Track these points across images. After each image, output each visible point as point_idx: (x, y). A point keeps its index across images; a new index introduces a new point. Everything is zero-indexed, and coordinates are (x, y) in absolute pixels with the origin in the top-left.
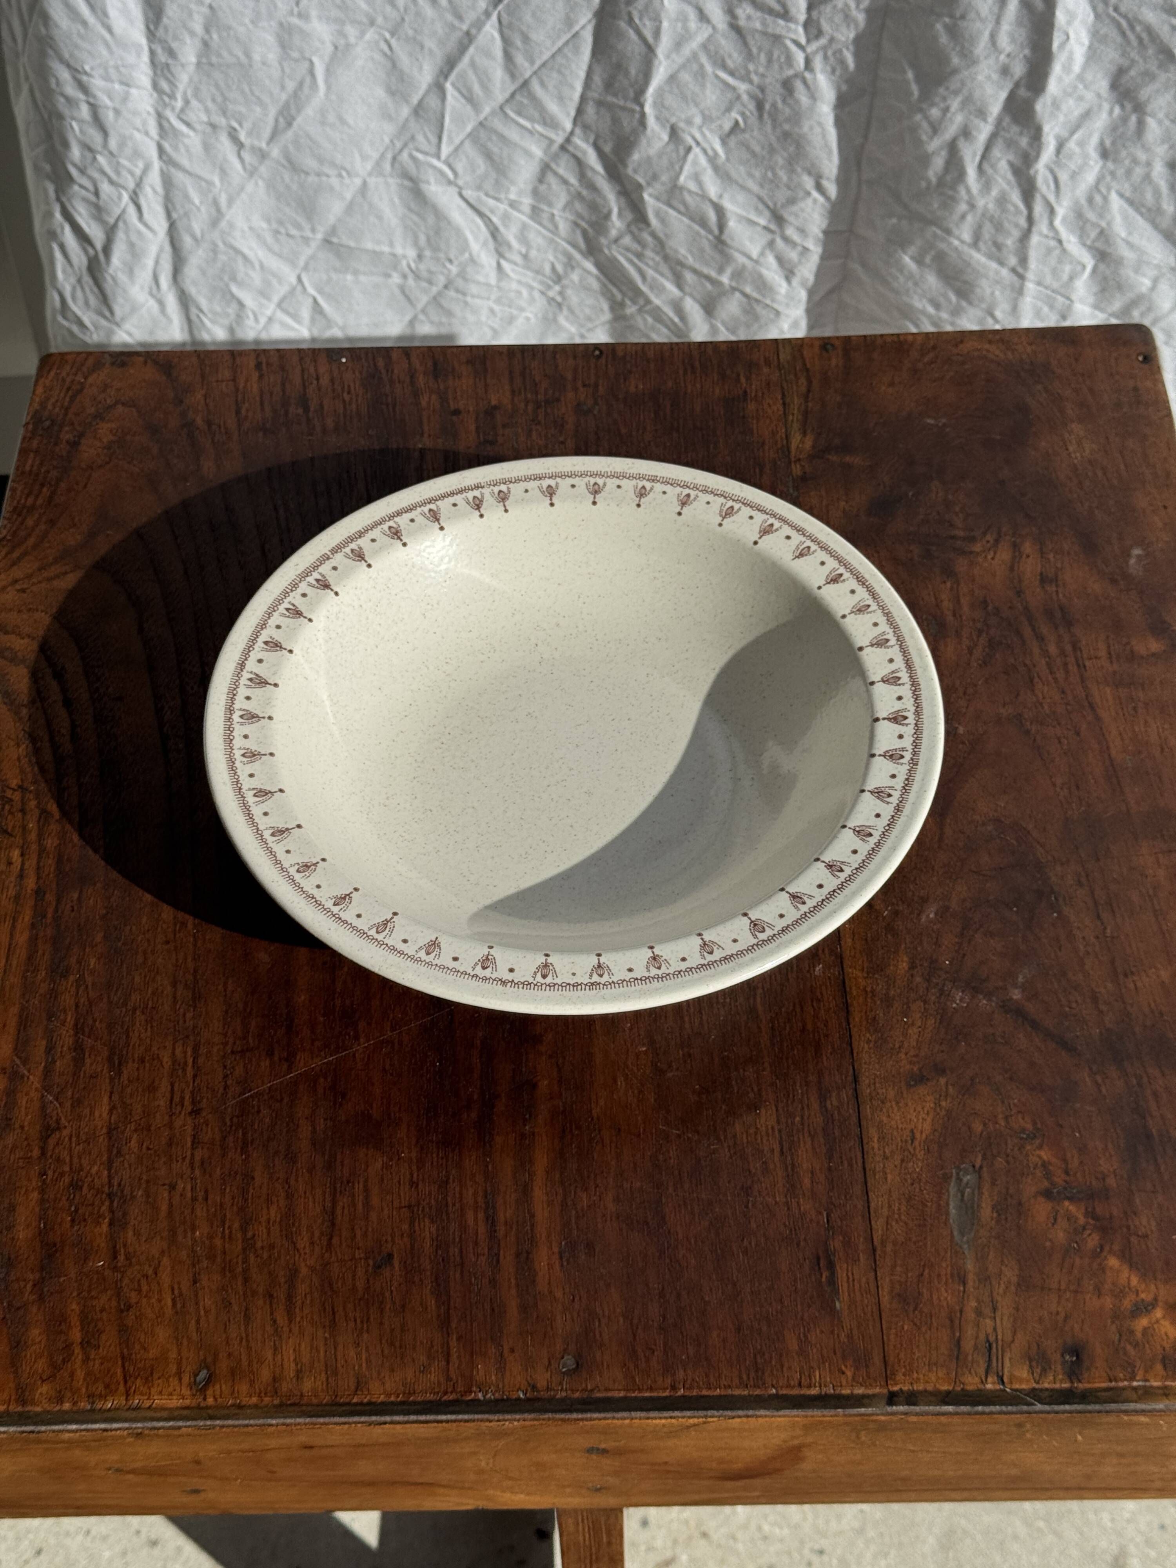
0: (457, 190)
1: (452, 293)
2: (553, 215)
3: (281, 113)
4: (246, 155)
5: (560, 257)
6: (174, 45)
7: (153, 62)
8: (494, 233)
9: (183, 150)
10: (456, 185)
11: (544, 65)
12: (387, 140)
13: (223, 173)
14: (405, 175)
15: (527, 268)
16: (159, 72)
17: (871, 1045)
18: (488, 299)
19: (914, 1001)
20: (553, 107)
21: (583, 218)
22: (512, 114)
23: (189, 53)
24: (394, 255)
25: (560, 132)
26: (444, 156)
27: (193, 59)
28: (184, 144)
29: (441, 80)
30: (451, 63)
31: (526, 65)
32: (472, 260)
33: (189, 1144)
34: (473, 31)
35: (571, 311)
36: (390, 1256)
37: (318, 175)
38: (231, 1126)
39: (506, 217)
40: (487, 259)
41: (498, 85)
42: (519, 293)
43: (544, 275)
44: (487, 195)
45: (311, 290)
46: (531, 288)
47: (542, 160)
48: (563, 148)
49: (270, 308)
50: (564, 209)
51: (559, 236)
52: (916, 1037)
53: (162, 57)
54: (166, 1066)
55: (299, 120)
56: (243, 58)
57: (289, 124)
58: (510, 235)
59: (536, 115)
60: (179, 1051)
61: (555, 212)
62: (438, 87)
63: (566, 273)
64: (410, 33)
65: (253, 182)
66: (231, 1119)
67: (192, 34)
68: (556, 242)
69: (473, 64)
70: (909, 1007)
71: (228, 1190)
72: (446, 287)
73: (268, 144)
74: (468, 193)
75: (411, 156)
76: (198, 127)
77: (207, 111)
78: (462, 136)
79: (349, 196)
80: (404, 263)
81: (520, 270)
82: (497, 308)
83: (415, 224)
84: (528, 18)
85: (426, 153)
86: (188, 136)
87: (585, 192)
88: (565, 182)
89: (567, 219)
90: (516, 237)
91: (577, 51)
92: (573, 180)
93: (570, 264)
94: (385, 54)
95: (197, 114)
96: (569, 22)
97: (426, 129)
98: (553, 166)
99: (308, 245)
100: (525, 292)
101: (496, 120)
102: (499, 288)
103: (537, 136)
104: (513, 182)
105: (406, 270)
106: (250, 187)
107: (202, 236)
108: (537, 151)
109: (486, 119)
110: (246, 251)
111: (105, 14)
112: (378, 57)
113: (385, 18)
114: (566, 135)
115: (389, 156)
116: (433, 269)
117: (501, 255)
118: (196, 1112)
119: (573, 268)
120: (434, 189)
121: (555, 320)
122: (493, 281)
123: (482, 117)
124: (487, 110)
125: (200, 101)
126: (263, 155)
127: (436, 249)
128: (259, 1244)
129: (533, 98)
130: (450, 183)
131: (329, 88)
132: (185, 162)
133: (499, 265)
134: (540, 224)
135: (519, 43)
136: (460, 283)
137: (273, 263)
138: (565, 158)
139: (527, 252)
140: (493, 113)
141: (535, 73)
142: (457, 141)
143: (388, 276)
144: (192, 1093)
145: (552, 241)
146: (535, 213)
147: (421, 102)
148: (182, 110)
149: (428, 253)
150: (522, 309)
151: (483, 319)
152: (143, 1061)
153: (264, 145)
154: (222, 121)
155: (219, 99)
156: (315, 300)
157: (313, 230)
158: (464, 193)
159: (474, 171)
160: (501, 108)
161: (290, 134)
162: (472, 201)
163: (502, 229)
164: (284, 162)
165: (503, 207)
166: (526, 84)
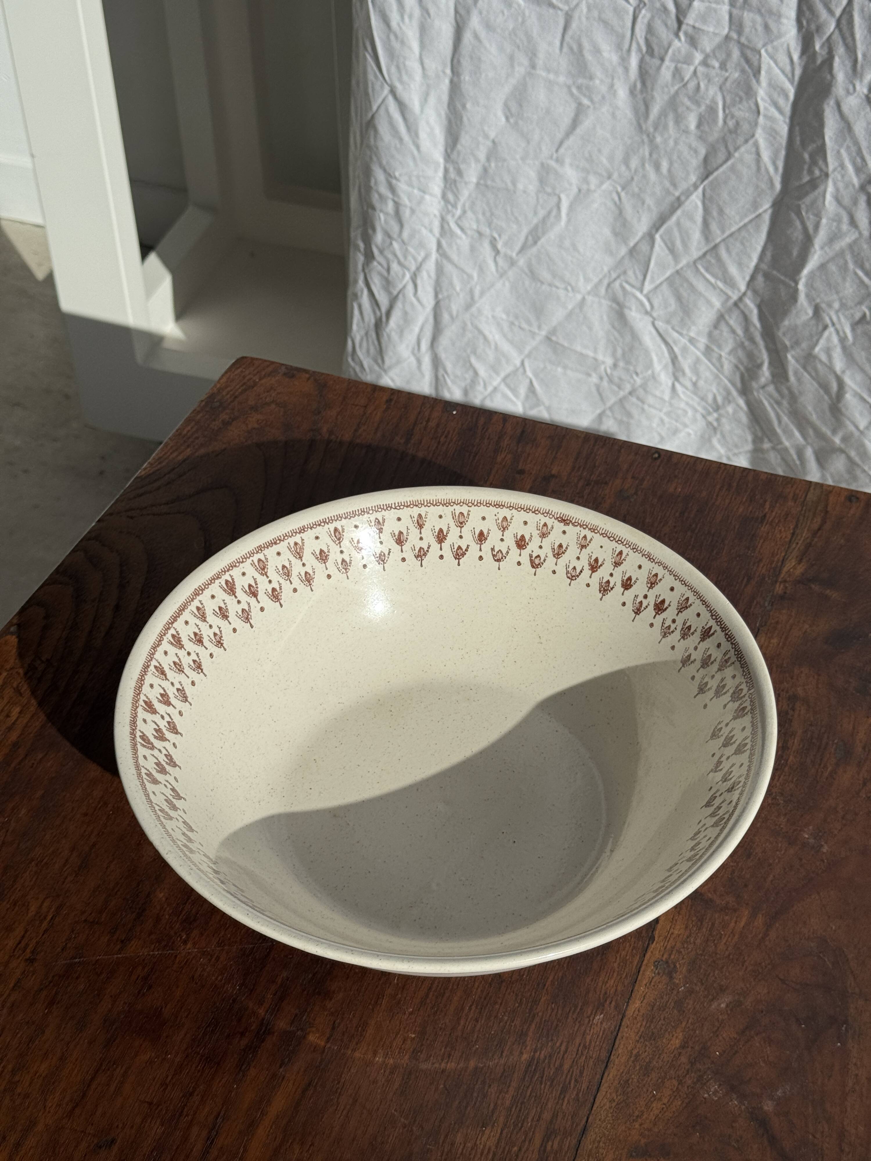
0: (651, 319)
1: (634, 400)
2: (721, 356)
3: (531, 233)
4: (500, 260)
5: (721, 390)
6: (463, 167)
7: (446, 178)
8: (674, 359)
9: (455, 248)
10: (651, 316)
11: (731, 235)
12: (606, 269)
13: (481, 270)
14: (615, 300)
15: (695, 393)
16: (448, 186)
17: (614, 1104)
18: (661, 410)
19: (671, 1078)
20: (733, 270)
21: (742, 364)
22: (702, 270)
23: (472, 175)
24: (596, 360)
25: (736, 292)
26: (645, 291)
27: (474, 180)
28: (456, 244)
29: (653, 232)
30: (662, 220)
31: (718, 232)
32: (654, 377)
33: (12, 985)
34: (683, 198)
35: (723, 436)
36: (113, 1141)
37: (550, 285)
38: (51, 982)
39: (684, 349)
40: (665, 379)
41: (695, 244)
42: (686, 412)
43: (706, 402)
44: (673, 329)
45: (529, 374)
46: (696, 411)
47: (719, 310)
48: (736, 304)
49: (497, 381)
50: (730, 353)
51: (723, 374)
52: (656, 1112)
53: (452, 175)
54: (30, 915)
55: (543, 240)
56: (510, 185)
57: (535, 243)
58: (686, 364)
59: (720, 274)
60: (46, 904)
61: (723, 354)
62: (650, 237)
63: (723, 404)
64: (636, 190)
65: (501, 282)
66: (53, 977)
67: (477, 160)
68: (721, 379)
69: (678, 224)
70: (664, 1083)
71: (19, 1035)
72: (630, 393)
73: (517, 254)
74: (659, 324)
75: (622, 286)
76: (469, 232)
77: (478, 221)
78: (662, 279)
79: (570, 307)
80: (602, 367)
81: (688, 393)
82: (666, 419)
83: (616, 339)
84: (725, 195)
85: (633, 286)
86: (461, 238)
87: (747, 343)
88: (733, 332)
89: (730, 361)
90: (689, 367)
91: (758, 228)
92: (740, 332)
93: (728, 398)
94: (615, 203)
95: (471, 223)
96: (755, 205)
97: (636, 267)
98: (727, 317)
99: (533, 338)
100: (690, 413)
101: (689, 272)
102: (671, 405)
103: (718, 290)
104: (694, 323)
105: (603, 374)
106: (499, 285)
107: (457, 316)
108: (717, 304)
109: (682, 268)
110: (487, 333)
111: (417, 135)
112: (610, 204)
113: (620, 175)
114: (740, 294)
115: (606, 282)
116: (624, 377)
117: (676, 379)
118: (31, 961)
119: (729, 402)
120: (634, 315)
121: (709, 440)
122: (667, 397)
123: (678, 267)
124: (683, 262)
125: (474, 212)
126: (512, 263)
127: (628, 362)
128: (19, 1090)
129: (719, 259)
130: (647, 313)
131: (569, 221)
132: (454, 257)
133: (673, 387)
134: (710, 361)
135: (715, 214)
136: (641, 392)
137: (506, 347)
138: (736, 313)
139: (697, 381)
140: (688, 265)
141: (724, 240)
142: (658, 282)
143: (589, 375)
144: (37, 943)
145: (717, 377)
146: (708, 351)
147: (636, 245)
148: (460, 218)
149: (621, 364)
150: (685, 426)
151: (654, 425)
152: (15, 904)
153: (514, 255)
154: (486, 231)
155: (488, 214)
156: (531, 382)
157: (539, 327)
158: (656, 323)
159: (666, 308)
160: (695, 262)
161: (534, 250)
162: (661, 331)
163: (680, 358)
164: (526, 270)
165: (684, 341)
166: (716, 247)
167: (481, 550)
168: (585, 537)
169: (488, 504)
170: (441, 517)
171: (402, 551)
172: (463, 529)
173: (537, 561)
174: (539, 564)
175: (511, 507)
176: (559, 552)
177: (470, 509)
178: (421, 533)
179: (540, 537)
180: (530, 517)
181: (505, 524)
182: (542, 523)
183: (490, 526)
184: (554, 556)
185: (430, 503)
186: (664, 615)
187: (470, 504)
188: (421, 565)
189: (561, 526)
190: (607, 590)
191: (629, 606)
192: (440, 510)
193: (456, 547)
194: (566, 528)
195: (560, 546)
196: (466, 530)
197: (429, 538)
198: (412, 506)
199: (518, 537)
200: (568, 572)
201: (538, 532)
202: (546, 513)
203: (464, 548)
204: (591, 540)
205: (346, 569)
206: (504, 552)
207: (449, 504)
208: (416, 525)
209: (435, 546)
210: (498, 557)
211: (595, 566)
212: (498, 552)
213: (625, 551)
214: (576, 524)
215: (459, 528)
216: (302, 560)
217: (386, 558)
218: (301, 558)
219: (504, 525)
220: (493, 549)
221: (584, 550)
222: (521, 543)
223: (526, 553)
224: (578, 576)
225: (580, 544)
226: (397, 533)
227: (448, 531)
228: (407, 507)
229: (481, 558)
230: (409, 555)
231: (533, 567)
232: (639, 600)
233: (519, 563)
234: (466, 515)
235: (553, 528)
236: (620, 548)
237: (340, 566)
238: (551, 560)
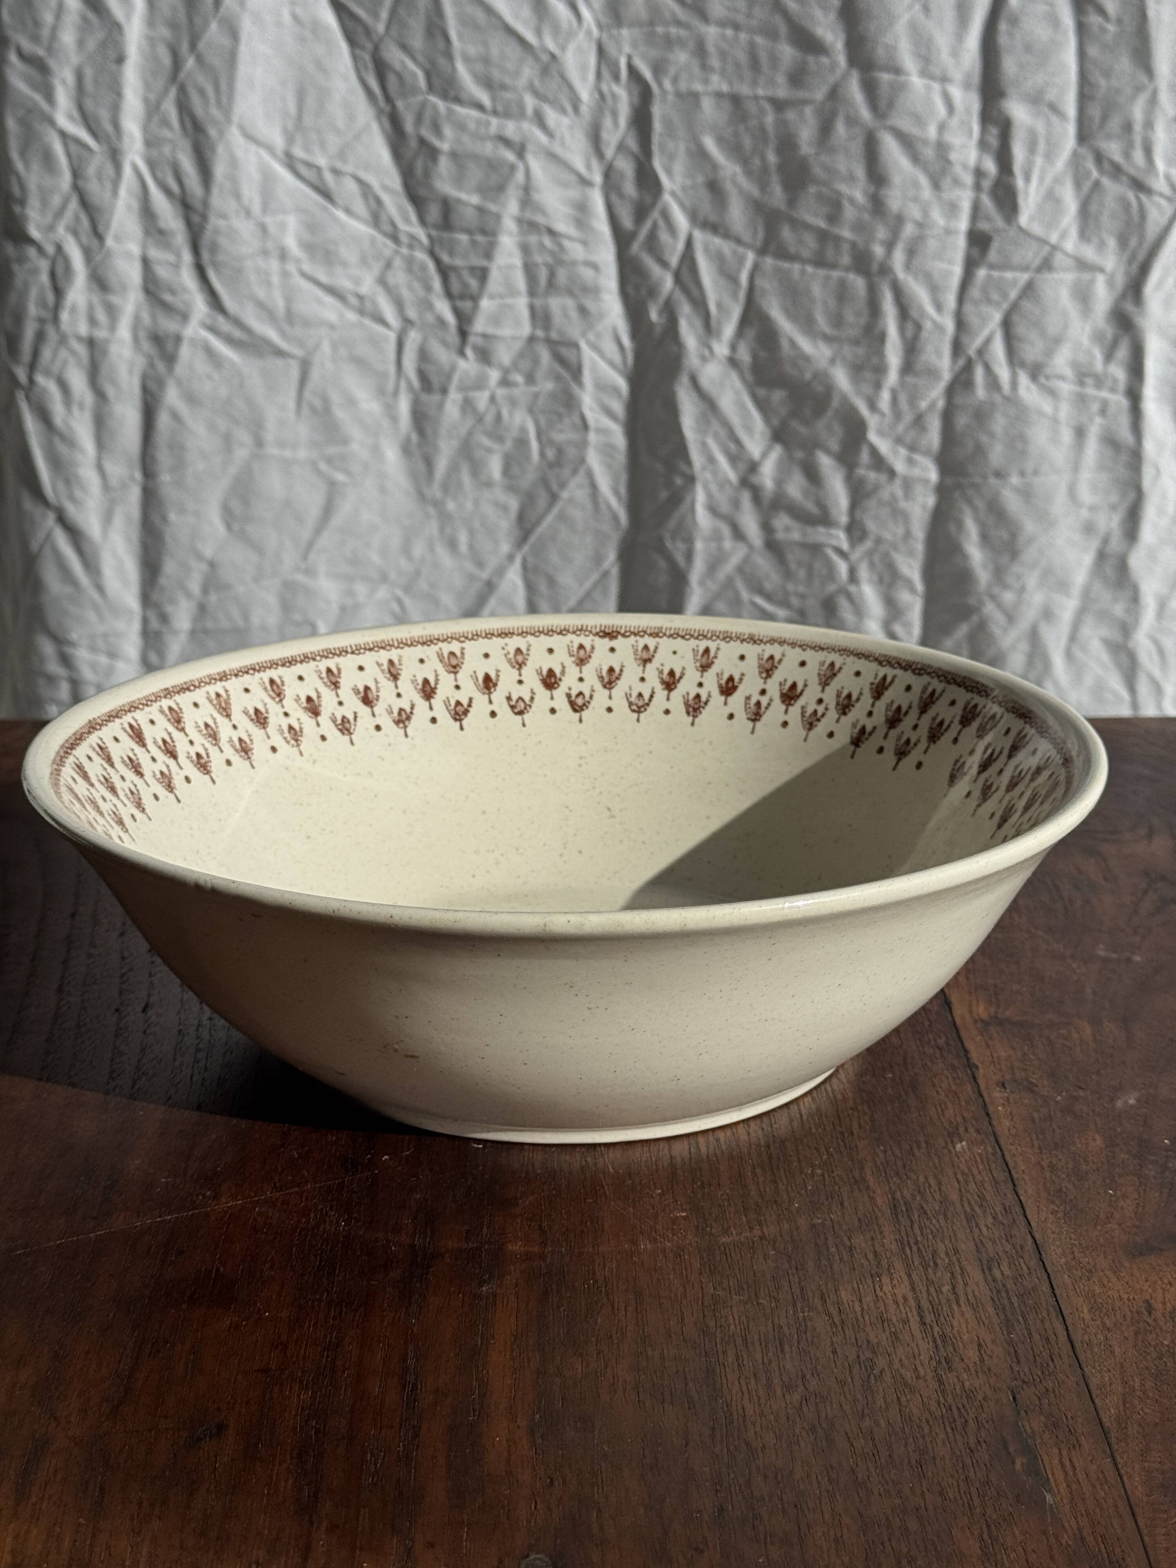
6: (169, 609)
7: (145, 632)
16: (149, 642)
17: (1060, 1215)
19: (1122, 1176)
23: (183, 619)
27: (187, 626)
34: (495, 579)
52: (1132, 1208)
53: (155, 624)
56: (242, 622)
64: (426, 588)
67: (189, 595)
84: (554, 558)
91: (604, 592)
94: (396, 616)
96: (597, 560)
113: (399, 573)
135: (543, 588)
167: (491, 702)
168: (646, 647)
169: (489, 635)
170: (422, 661)
171: (374, 715)
172: (459, 676)
173: (580, 701)
174: (584, 705)
175: (523, 633)
176: (610, 679)
177: (463, 645)
178: (396, 687)
179: (577, 665)
180: (555, 641)
181: (520, 658)
182: (576, 646)
183: (497, 664)
184: (605, 687)
185: (402, 643)
186: (801, 702)
187: (462, 639)
188: (406, 735)
189: (607, 643)
190: (698, 708)
191: (741, 715)
192: (419, 651)
193: (453, 703)
194: (614, 643)
195: (611, 670)
196: (463, 676)
197: (411, 695)
198: (376, 649)
199: (545, 673)
200: (630, 704)
201: (573, 659)
202: (580, 630)
203: (465, 702)
204: (656, 648)
205: (296, 740)
206: (527, 699)
207: (431, 641)
208: (388, 675)
209: (421, 704)
210: (519, 708)
211: (670, 682)
212: (517, 701)
213: (712, 646)
214: (628, 634)
215: (452, 675)
216: (230, 720)
217: (353, 727)
218: (228, 716)
219: (519, 660)
220: (509, 698)
221: (648, 665)
222: (550, 681)
223: (560, 693)
224: (648, 704)
225: (641, 659)
226: (362, 689)
227: (437, 680)
228: (370, 650)
229: (493, 714)
230: (386, 722)
231: (575, 711)
232: (753, 701)
233: (553, 711)
234: (458, 654)
235: (593, 648)
236: (703, 644)
237: (287, 735)
238: (601, 694)
